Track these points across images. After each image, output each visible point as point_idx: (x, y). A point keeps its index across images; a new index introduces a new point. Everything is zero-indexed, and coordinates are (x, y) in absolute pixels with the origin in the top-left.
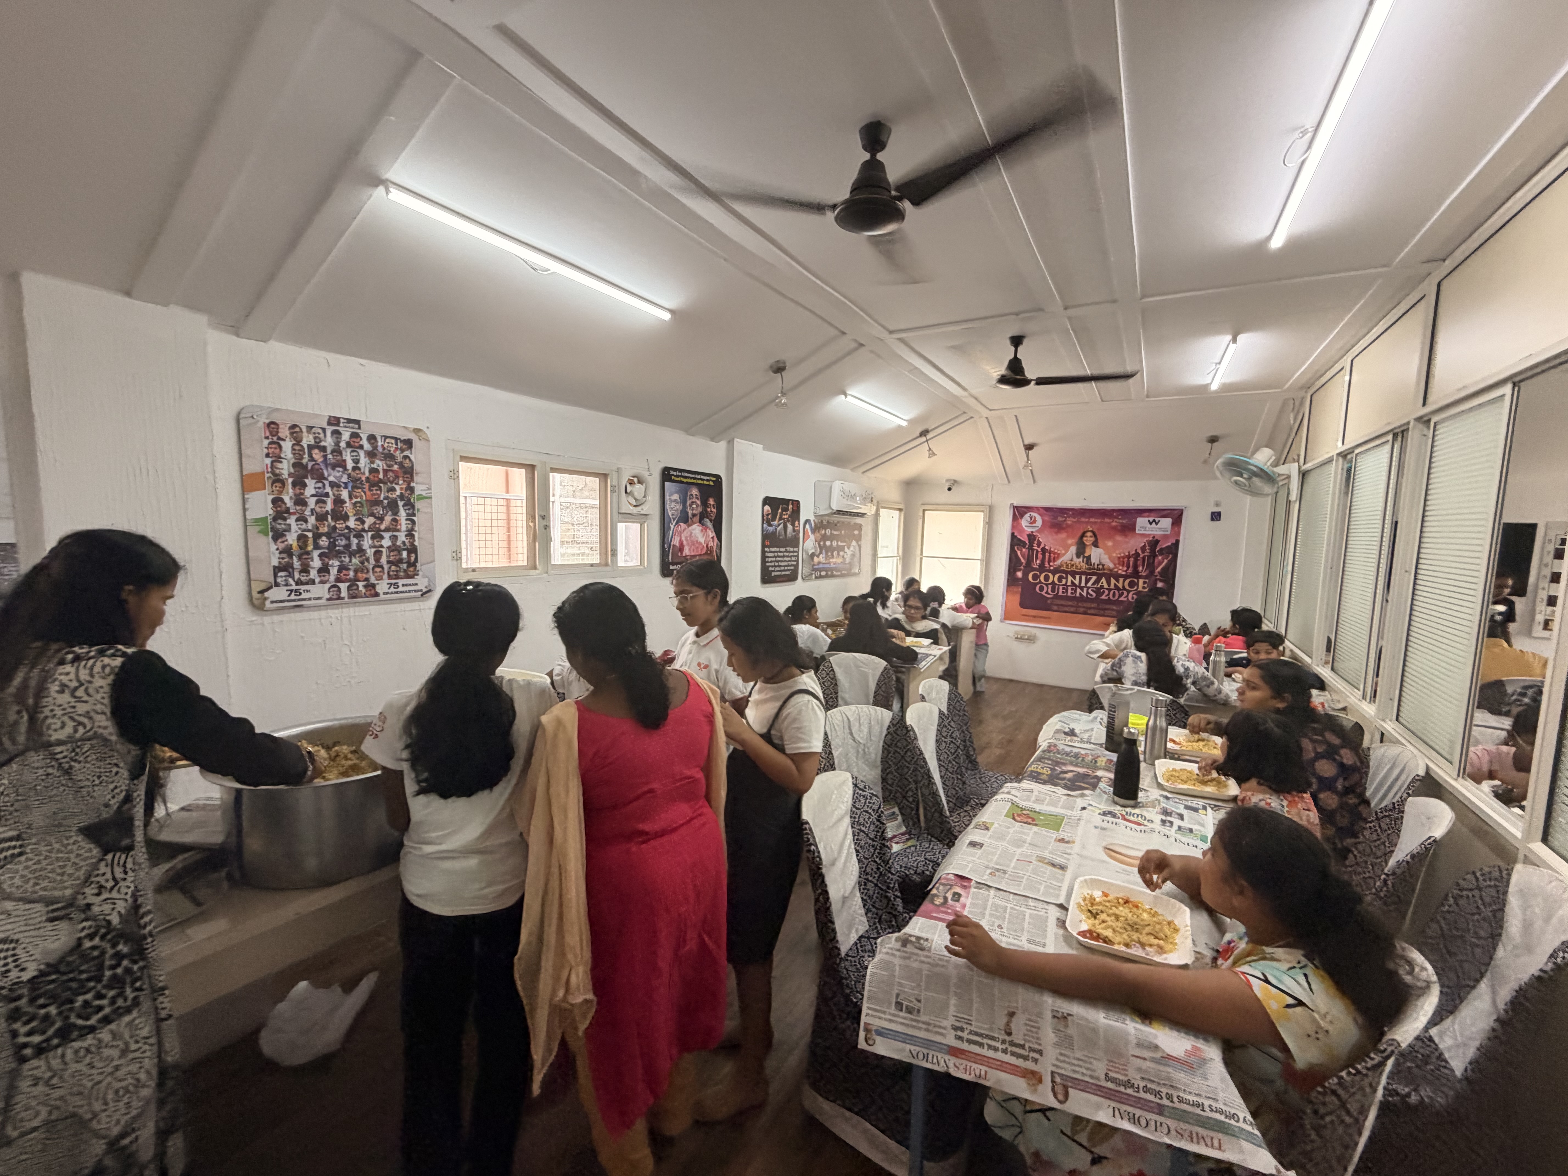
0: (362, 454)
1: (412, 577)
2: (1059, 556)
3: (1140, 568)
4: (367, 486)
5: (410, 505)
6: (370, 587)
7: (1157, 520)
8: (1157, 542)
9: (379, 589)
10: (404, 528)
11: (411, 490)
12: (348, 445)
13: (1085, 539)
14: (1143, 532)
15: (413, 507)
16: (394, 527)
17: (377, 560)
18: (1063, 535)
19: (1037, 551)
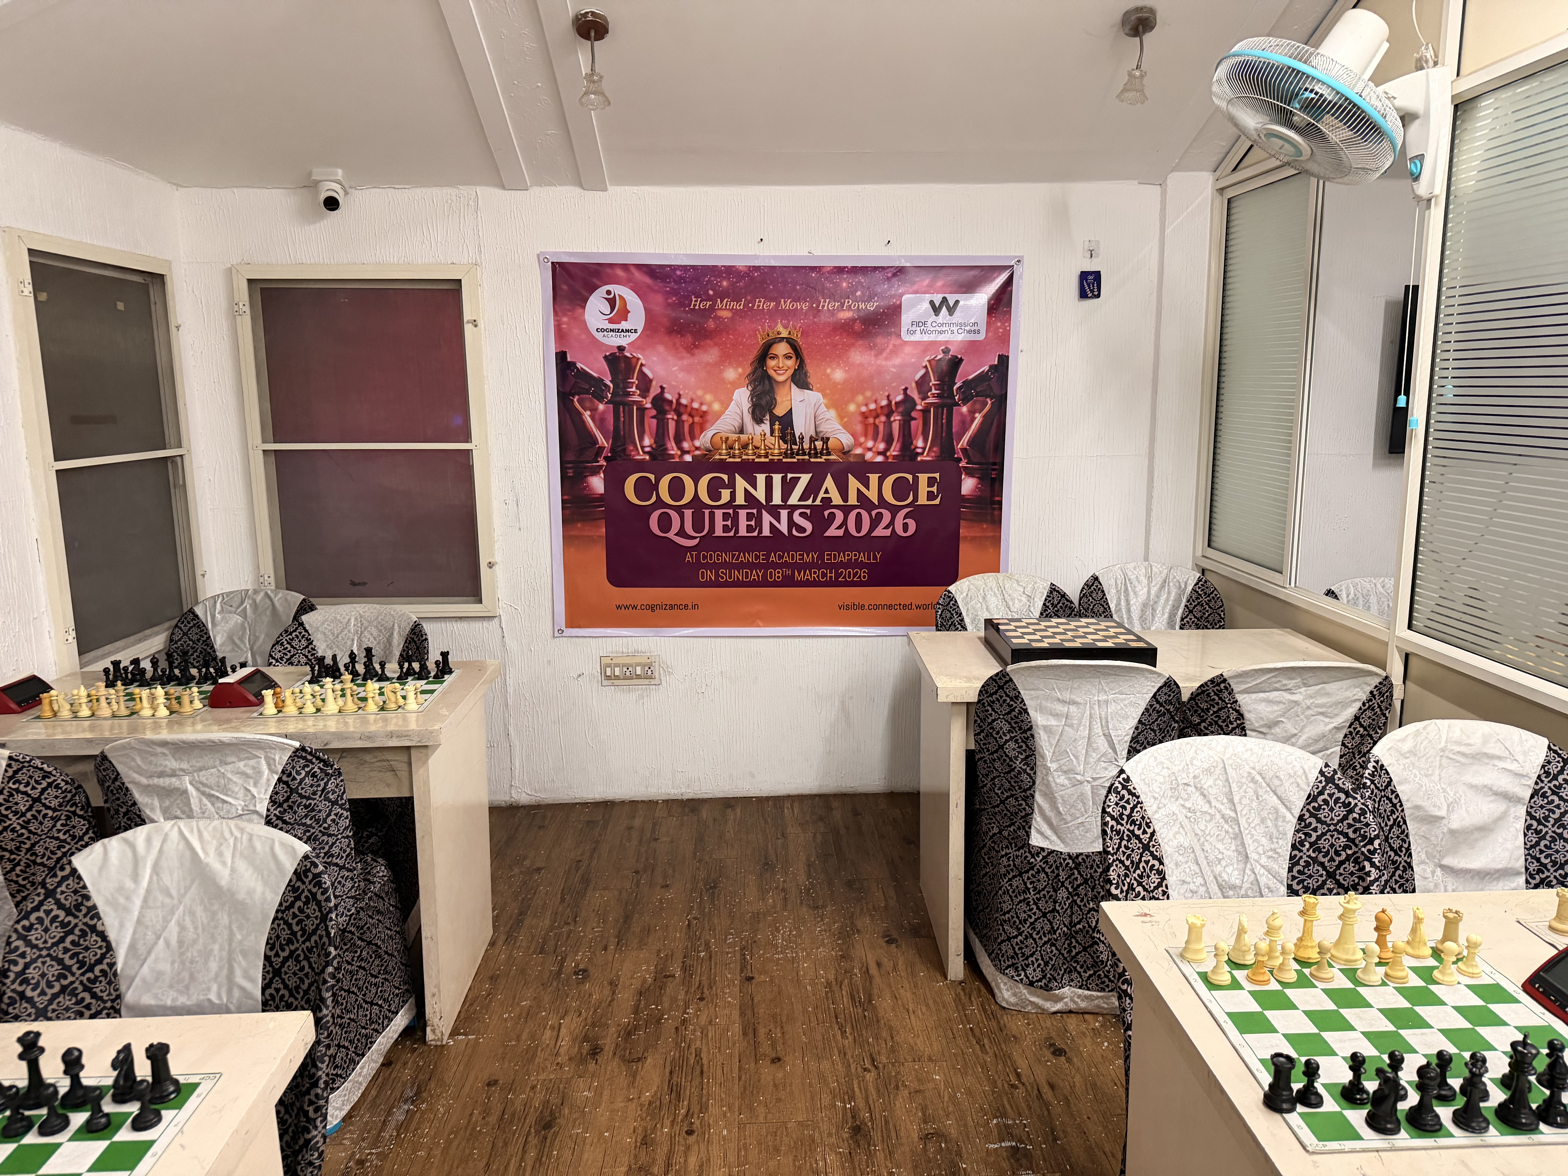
2: (702, 419)
3: (920, 443)
7: (951, 299)
8: (955, 363)
13: (771, 363)
14: (917, 337)
18: (711, 355)
19: (642, 410)
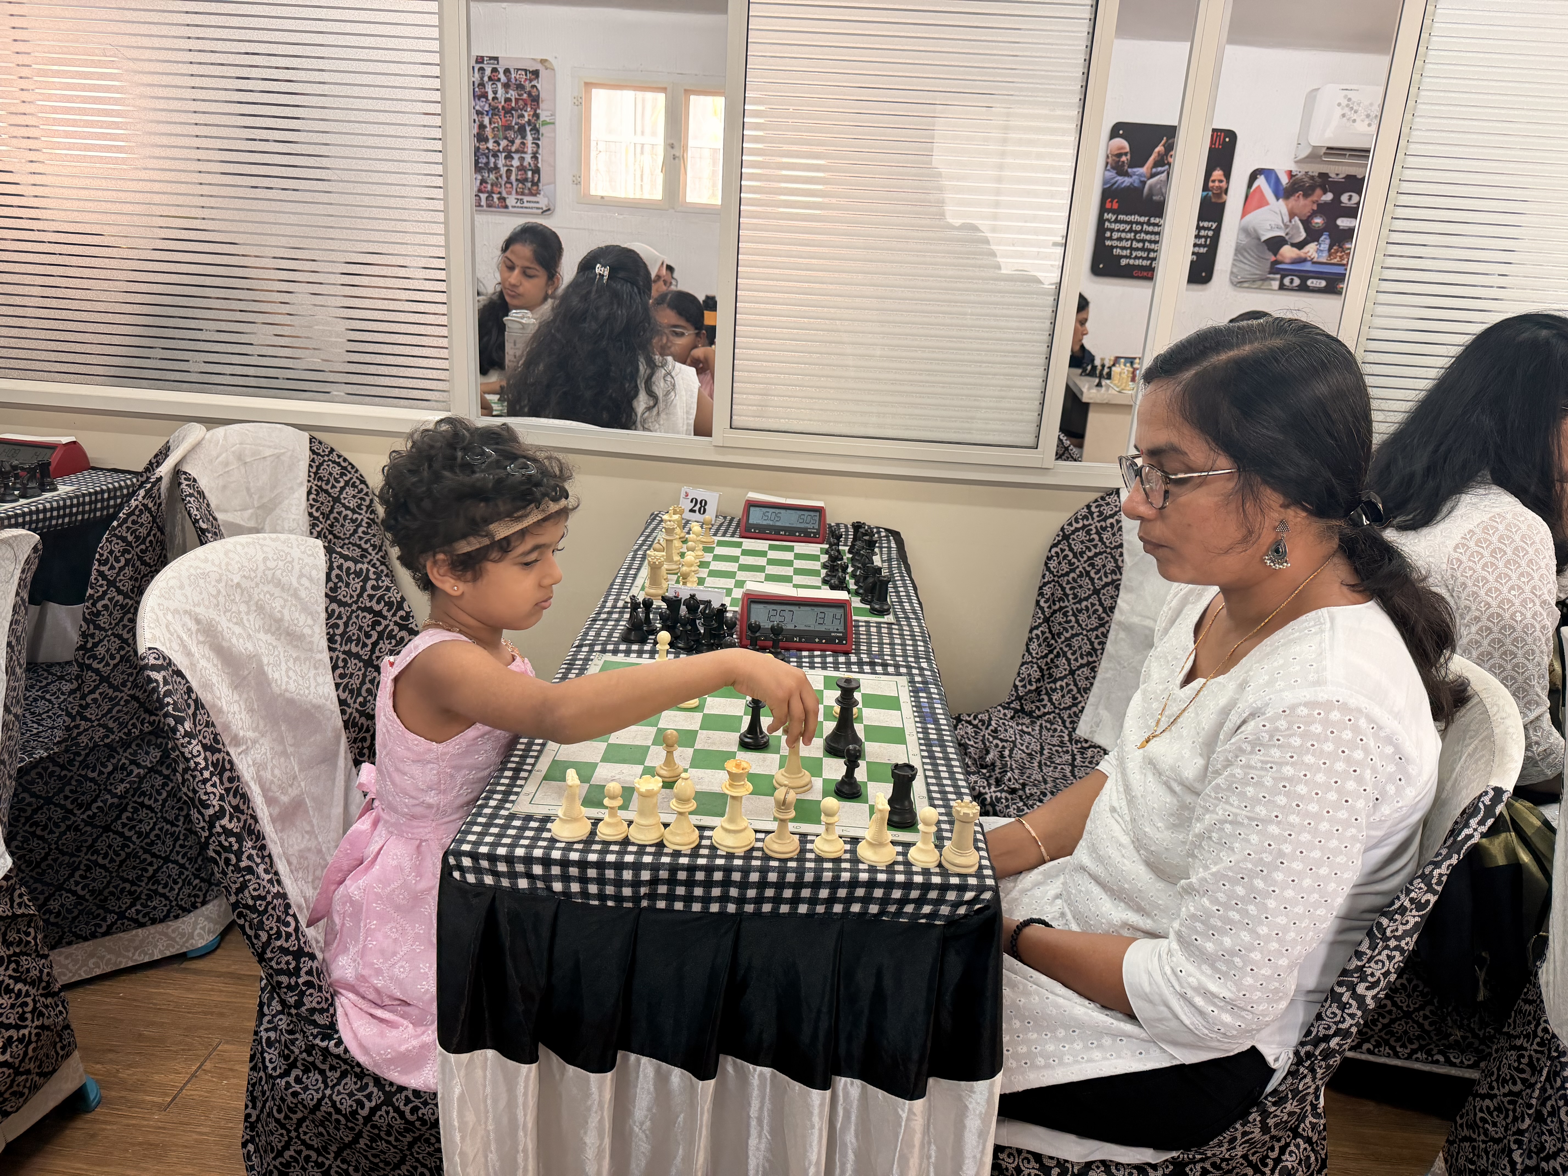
0: (499, 85)
1: (535, 195)
4: (502, 113)
5: (535, 130)
6: (502, 199)
9: (508, 202)
10: (530, 151)
11: (537, 116)
12: (490, 79)
15: (538, 131)
16: (521, 151)
17: (508, 177)
